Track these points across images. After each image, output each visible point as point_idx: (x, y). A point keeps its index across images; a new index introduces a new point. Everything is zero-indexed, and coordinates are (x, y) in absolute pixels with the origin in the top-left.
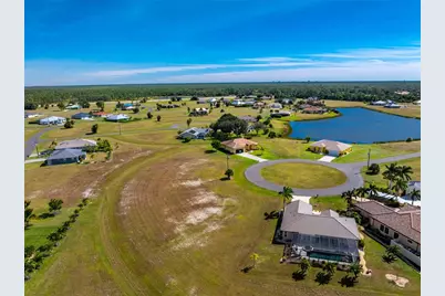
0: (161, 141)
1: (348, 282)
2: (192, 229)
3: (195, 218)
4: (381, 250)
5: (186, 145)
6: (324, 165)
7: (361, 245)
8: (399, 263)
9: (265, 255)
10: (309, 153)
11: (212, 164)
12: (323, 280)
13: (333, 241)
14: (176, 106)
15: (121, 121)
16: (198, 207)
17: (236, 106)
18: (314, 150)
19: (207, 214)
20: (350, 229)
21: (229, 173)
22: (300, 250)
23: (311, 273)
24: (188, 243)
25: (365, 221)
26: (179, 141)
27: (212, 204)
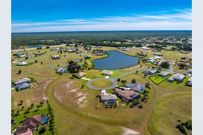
1: (115, 107)
2: (82, 103)
3: (80, 100)
4: (120, 100)
6: (107, 79)
7: (117, 100)
8: (123, 102)
9: (99, 105)
10: (102, 76)
11: (75, 83)
12: (111, 107)
13: (112, 100)
16: (79, 97)
18: (103, 74)
19: (82, 99)
20: (115, 97)
21: (83, 86)
22: (106, 103)
23: (109, 107)
24: (82, 106)
25: (117, 95)
26: (58, 75)
27: (82, 96)
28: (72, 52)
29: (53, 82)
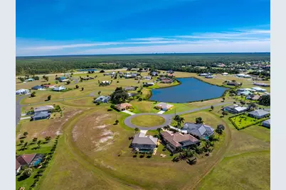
0: (86, 104)
1: (149, 157)
2: (102, 145)
3: (102, 141)
5: (98, 107)
6: (159, 115)
7: (157, 146)
8: (167, 151)
9: (126, 151)
10: (155, 110)
11: (110, 117)
12: (141, 157)
13: (149, 146)
14: (91, 78)
15: (61, 91)
16: (104, 136)
17: (126, 78)
18: (156, 108)
19: (107, 139)
21: (117, 122)
22: (137, 149)
23: (138, 155)
24: (100, 149)
25: (161, 137)
26: (95, 104)
27: (109, 135)
28: (131, 78)
29: (82, 113)
